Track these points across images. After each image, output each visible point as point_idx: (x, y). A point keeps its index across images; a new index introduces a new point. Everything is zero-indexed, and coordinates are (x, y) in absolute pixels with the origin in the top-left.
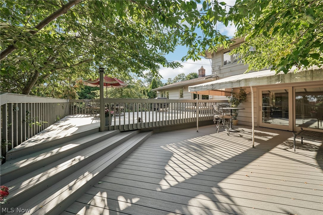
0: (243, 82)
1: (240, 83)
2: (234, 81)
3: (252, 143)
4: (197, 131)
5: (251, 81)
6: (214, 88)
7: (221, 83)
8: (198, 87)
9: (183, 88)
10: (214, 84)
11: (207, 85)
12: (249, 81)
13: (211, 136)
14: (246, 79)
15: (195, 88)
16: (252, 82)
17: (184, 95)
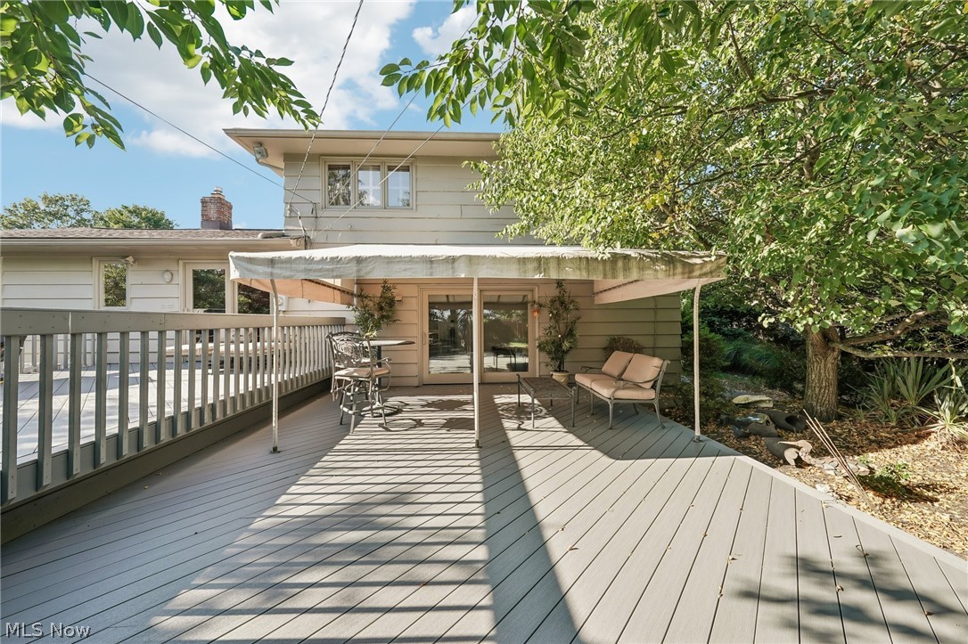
0: (462, 265)
1: (456, 265)
2: (436, 257)
3: (473, 436)
4: (275, 450)
5: (483, 264)
6: (366, 274)
7: (392, 257)
8: (289, 260)
9: (130, 259)
10: (367, 258)
11: (332, 259)
12: (478, 264)
13: (339, 451)
14: (470, 256)
15: (272, 262)
16: (485, 266)
17: (131, 292)
